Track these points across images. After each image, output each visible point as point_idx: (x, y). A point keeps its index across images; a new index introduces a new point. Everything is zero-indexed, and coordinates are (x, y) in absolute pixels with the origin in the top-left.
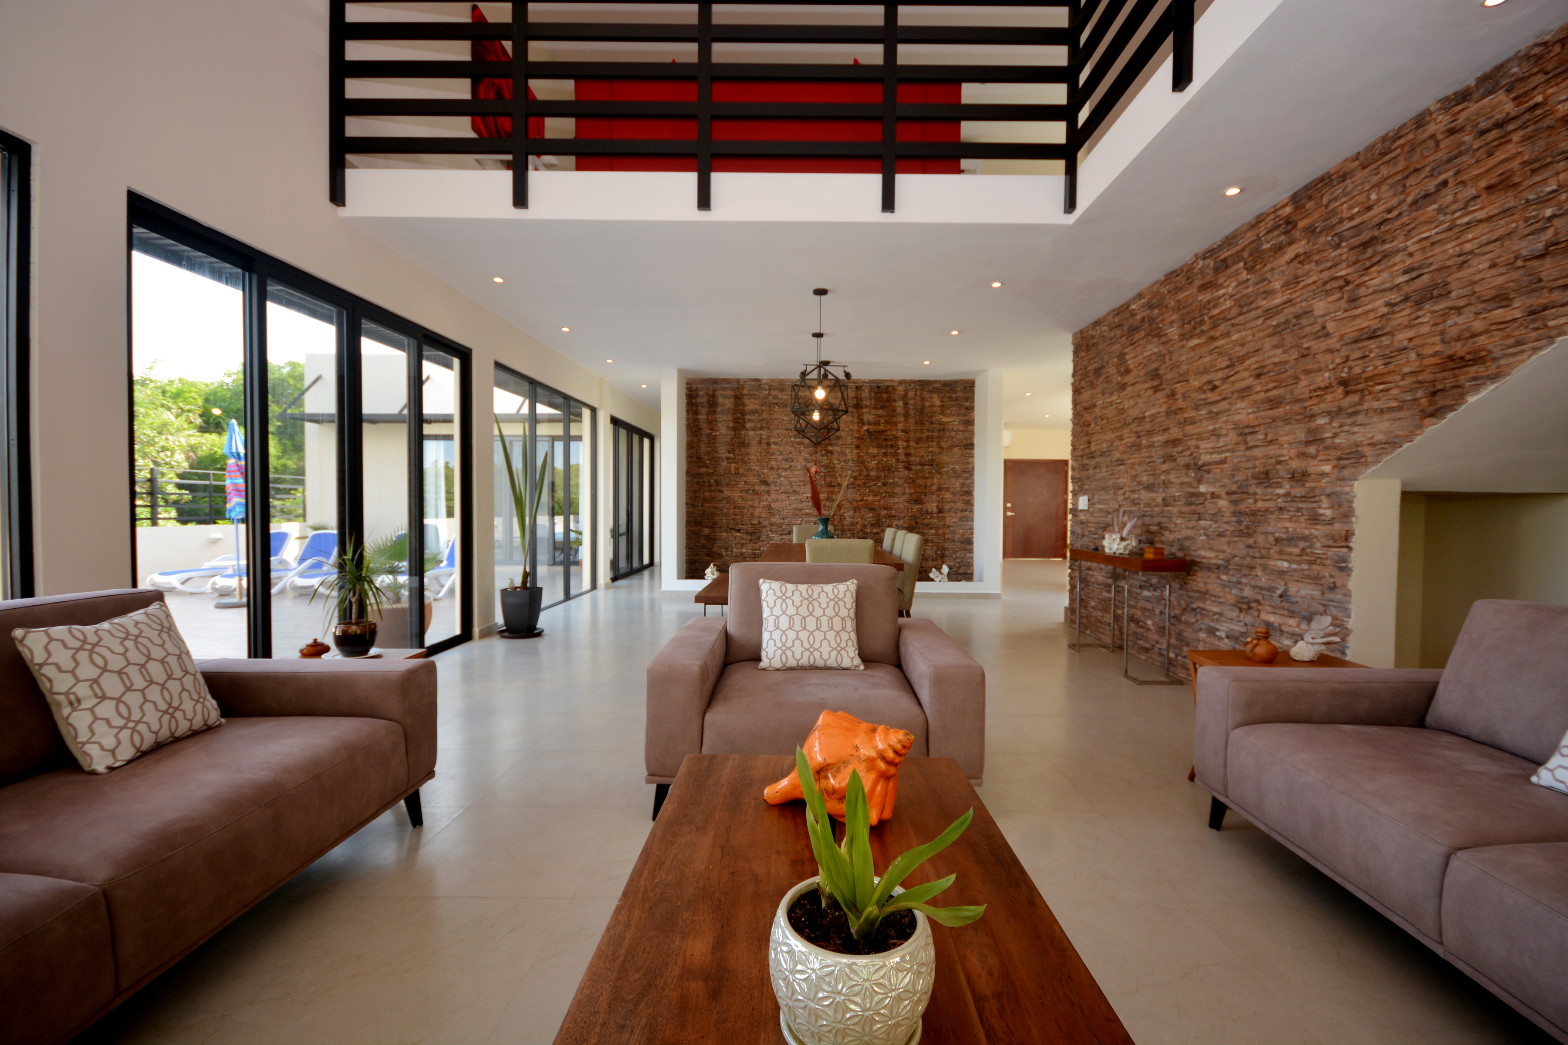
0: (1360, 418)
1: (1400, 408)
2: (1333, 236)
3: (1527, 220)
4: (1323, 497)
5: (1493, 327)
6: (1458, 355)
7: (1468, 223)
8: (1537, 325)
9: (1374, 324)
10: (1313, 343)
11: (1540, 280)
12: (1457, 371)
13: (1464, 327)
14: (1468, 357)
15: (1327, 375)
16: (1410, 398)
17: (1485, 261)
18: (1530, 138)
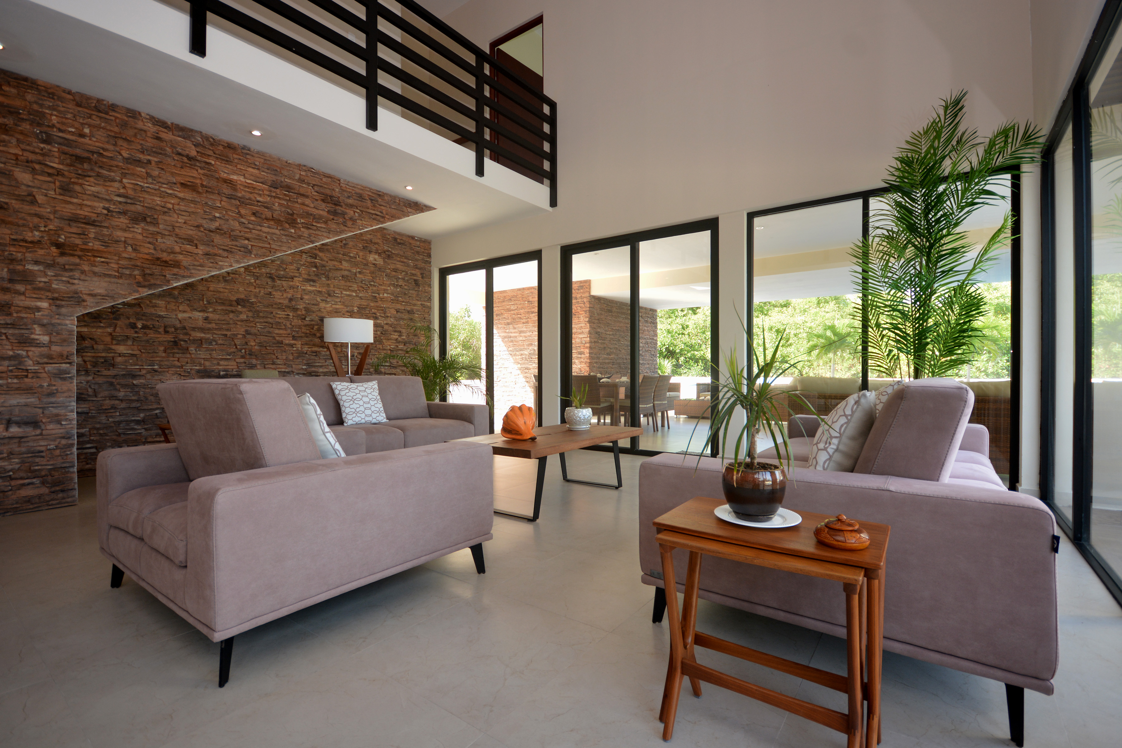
0: (77, 274)
1: (119, 277)
2: (41, 132)
3: (205, 212)
4: (35, 326)
5: (184, 253)
6: (164, 259)
7: (171, 194)
8: (212, 261)
9: (94, 216)
10: (13, 202)
11: (213, 241)
12: (164, 268)
13: (170, 246)
14: (171, 262)
15: (37, 233)
16: (128, 273)
17: (182, 219)
18: (207, 176)
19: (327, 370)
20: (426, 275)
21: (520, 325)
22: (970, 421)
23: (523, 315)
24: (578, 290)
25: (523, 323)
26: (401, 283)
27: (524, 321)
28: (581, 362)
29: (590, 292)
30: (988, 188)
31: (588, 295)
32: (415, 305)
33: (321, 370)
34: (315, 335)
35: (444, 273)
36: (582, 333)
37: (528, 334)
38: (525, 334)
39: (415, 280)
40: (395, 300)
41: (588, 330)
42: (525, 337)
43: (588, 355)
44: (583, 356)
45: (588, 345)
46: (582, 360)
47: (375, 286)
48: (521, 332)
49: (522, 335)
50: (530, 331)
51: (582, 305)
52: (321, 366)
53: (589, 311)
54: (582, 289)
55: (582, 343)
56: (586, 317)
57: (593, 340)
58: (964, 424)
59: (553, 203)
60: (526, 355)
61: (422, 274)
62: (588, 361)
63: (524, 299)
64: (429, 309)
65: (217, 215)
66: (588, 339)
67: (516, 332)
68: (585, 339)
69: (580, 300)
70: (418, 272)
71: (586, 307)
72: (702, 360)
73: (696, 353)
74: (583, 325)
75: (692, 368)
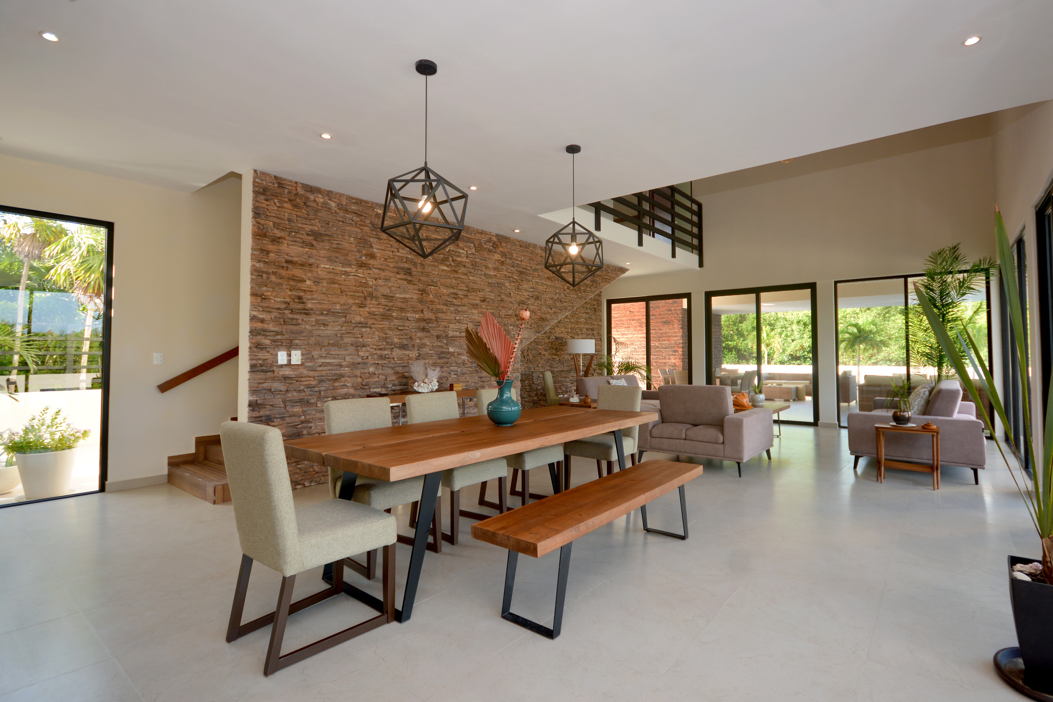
19: (558, 370)
20: (599, 304)
21: (623, 329)
22: (962, 400)
23: (625, 322)
24: (672, 304)
25: (625, 328)
26: (588, 311)
27: (627, 326)
28: (675, 359)
29: (682, 306)
30: (972, 286)
31: (681, 308)
32: (594, 325)
33: (556, 370)
34: (553, 348)
35: (610, 302)
36: (676, 336)
37: (630, 336)
38: (627, 336)
39: (595, 308)
40: (586, 323)
41: (681, 334)
42: (627, 338)
43: (681, 353)
44: (677, 353)
45: (681, 345)
46: (676, 356)
47: (577, 314)
48: (623, 334)
49: (625, 336)
50: (631, 334)
51: (676, 316)
52: (556, 367)
53: (682, 320)
54: (675, 304)
55: (676, 344)
56: (679, 325)
57: (684, 342)
58: (959, 402)
59: (701, 265)
60: (628, 352)
61: (597, 304)
62: (682, 357)
63: (626, 309)
64: (600, 326)
65: (558, 291)
66: (682, 341)
67: (619, 335)
68: (678, 341)
69: (674, 312)
70: (595, 303)
71: (680, 317)
72: (735, 349)
73: (730, 343)
74: (677, 330)
75: (726, 356)
